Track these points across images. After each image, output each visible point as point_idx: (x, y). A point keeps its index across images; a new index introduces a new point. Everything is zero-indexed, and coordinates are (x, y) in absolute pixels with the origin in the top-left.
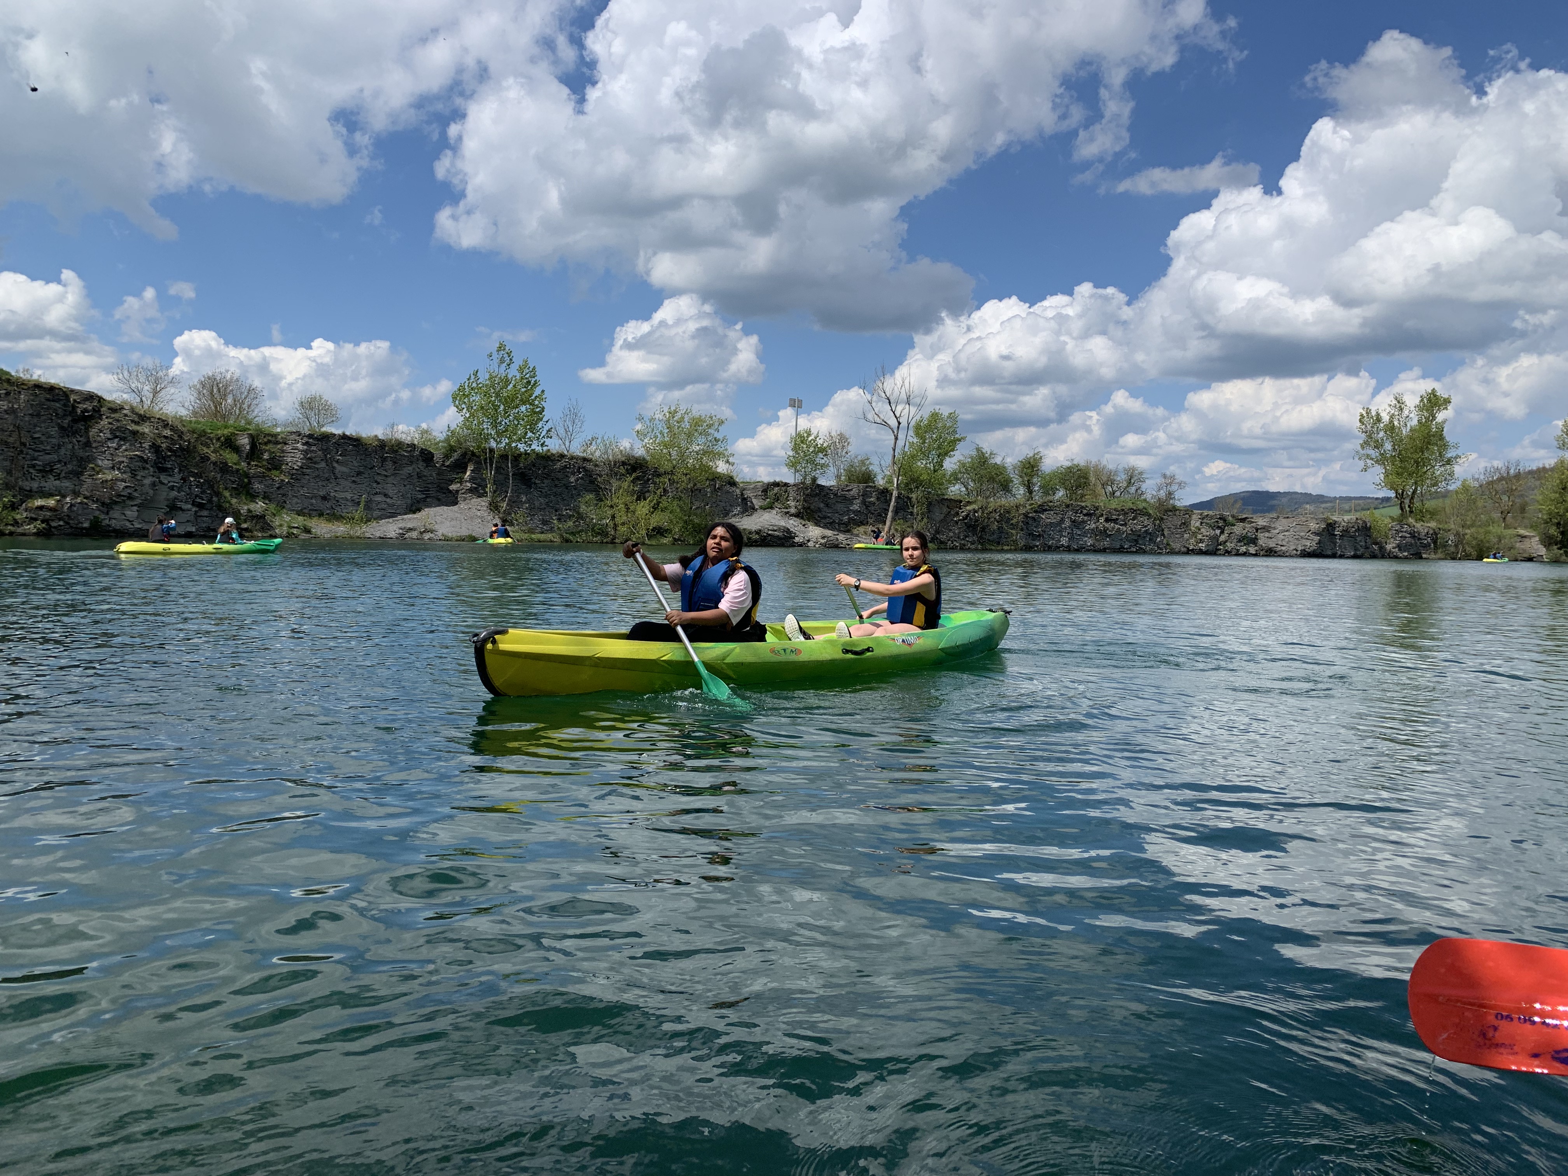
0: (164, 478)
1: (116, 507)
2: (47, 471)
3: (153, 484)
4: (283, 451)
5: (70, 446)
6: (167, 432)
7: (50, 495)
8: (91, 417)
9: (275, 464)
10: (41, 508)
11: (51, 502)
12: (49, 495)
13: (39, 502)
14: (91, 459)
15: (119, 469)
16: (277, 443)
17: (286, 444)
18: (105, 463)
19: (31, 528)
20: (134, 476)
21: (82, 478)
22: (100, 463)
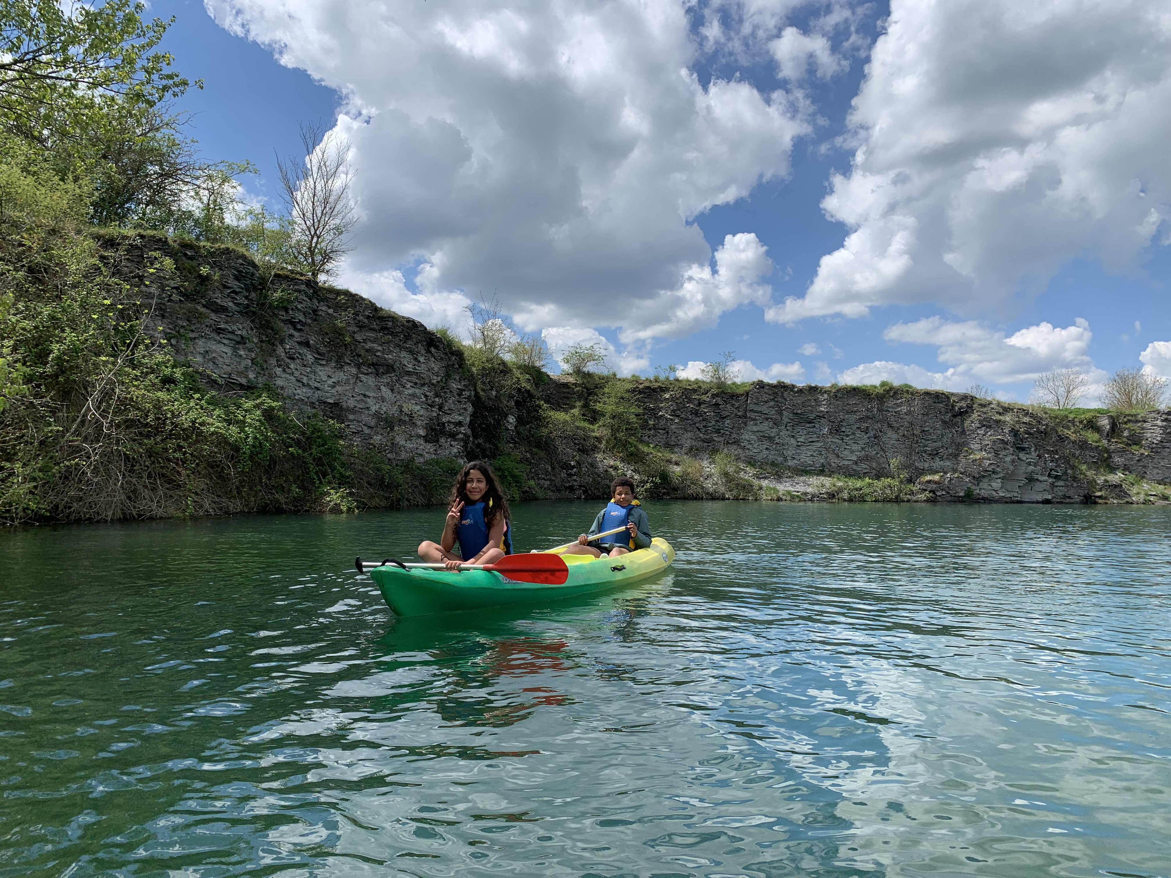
0: (1022, 455)
1: (985, 480)
2: (934, 454)
3: (1013, 461)
4: (1143, 429)
5: (951, 435)
6: (1026, 419)
7: (936, 472)
8: (966, 412)
9: (1135, 440)
10: (929, 482)
11: (936, 477)
12: (934, 472)
13: (928, 478)
14: (965, 444)
15: (985, 450)
16: (1137, 421)
17: (1145, 422)
18: (975, 446)
19: (922, 497)
20: (997, 454)
21: (959, 459)
22: (972, 447)
